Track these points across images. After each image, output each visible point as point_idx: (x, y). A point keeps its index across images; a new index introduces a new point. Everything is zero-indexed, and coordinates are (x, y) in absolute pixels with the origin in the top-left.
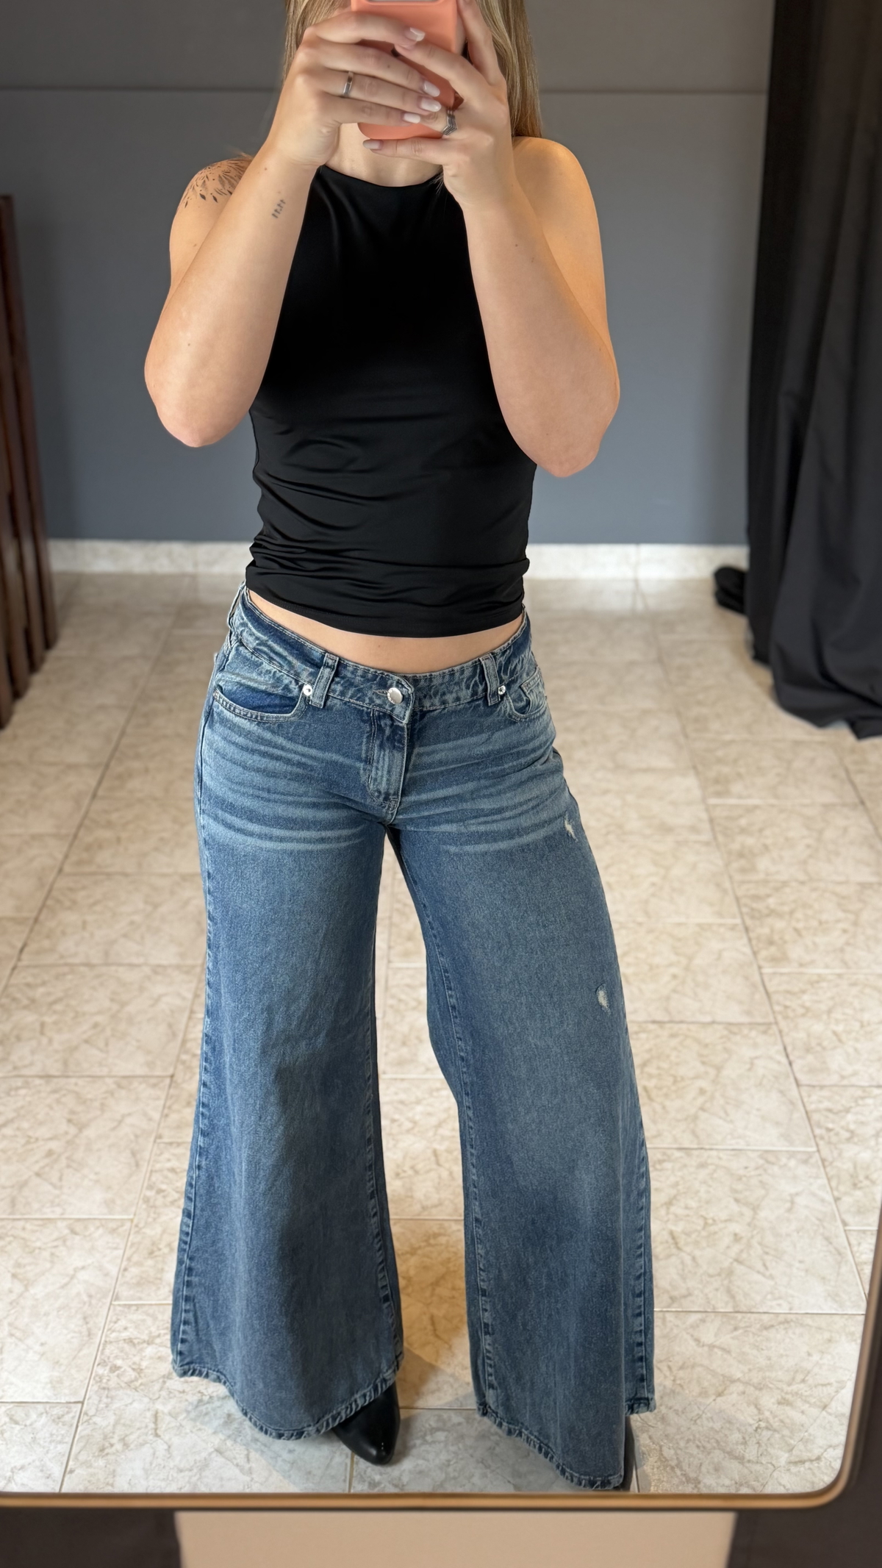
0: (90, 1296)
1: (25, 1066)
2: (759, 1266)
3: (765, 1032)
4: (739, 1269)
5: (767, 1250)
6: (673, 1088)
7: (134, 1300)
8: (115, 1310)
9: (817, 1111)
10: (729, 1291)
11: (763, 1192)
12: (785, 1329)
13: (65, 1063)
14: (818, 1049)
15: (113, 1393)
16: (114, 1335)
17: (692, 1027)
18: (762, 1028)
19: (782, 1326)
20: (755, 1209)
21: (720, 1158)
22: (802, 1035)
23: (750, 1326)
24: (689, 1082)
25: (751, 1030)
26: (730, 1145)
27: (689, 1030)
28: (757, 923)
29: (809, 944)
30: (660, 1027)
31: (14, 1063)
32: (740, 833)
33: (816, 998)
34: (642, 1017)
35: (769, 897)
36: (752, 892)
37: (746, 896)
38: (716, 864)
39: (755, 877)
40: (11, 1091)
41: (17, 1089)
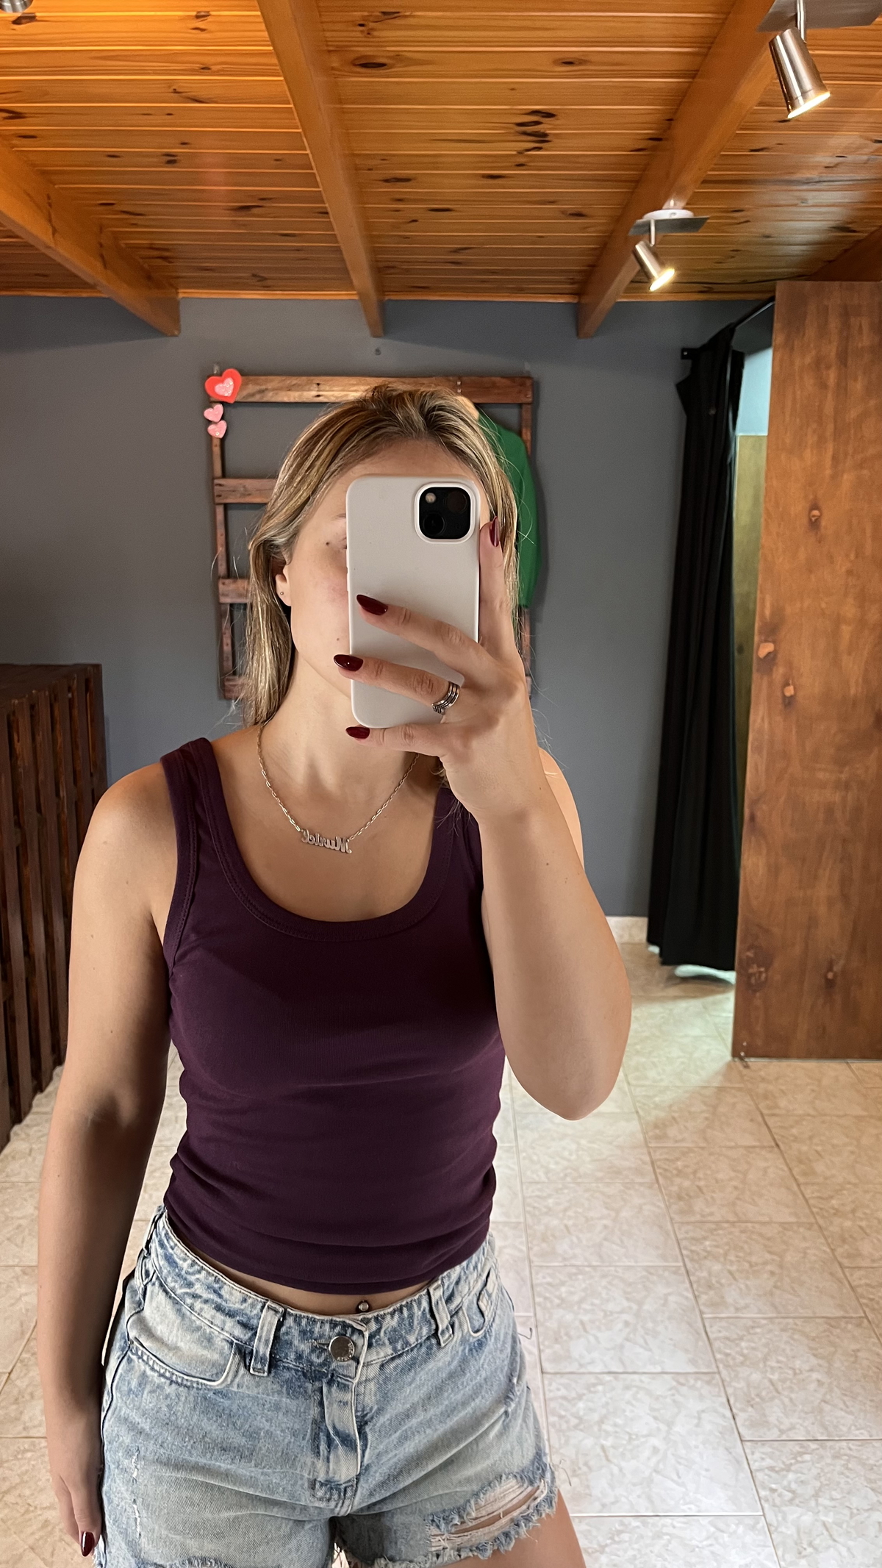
1: (34, 1427)
3: (709, 1383)
6: (629, 1447)
14: (758, 1400)
17: (644, 1378)
18: (706, 1378)
21: (673, 1527)
22: (742, 1384)
24: (643, 1440)
25: (696, 1380)
26: (684, 1511)
27: (641, 1381)
28: (697, 1266)
29: (743, 1286)
30: (616, 1379)
31: (25, 1423)
32: (677, 1175)
33: (753, 1345)
34: (599, 1368)
35: (705, 1238)
36: (691, 1234)
37: (685, 1239)
38: (659, 1207)
39: (693, 1219)
40: (18, 1453)
41: (25, 1451)
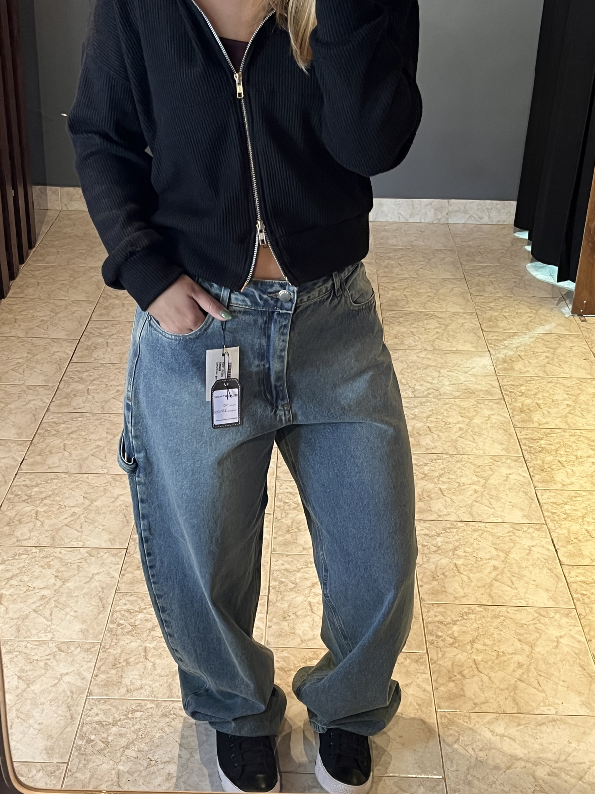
0: (72, 692)
1: (26, 540)
2: (536, 684)
3: (538, 530)
4: (521, 685)
5: (540, 673)
6: (475, 565)
7: (103, 696)
8: (89, 702)
9: (575, 582)
10: (514, 700)
11: (538, 635)
12: (553, 725)
13: (53, 538)
14: (576, 541)
15: (89, 757)
16: (89, 719)
17: (487, 525)
18: (538, 526)
19: (550, 723)
20: (532, 646)
21: (508, 612)
22: (565, 531)
23: (529, 723)
24: (485, 562)
25: (529, 528)
26: (515, 603)
27: (486, 527)
28: (533, 457)
29: (569, 471)
30: (466, 525)
31: (17, 537)
32: (520, 396)
33: (574, 507)
34: (453, 518)
35: (542, 439)
36: (529, 436)
37: (526, 439)
38: (505, 417)
39: (531, 426)
40: (16, 556)
41: (20, 555)
